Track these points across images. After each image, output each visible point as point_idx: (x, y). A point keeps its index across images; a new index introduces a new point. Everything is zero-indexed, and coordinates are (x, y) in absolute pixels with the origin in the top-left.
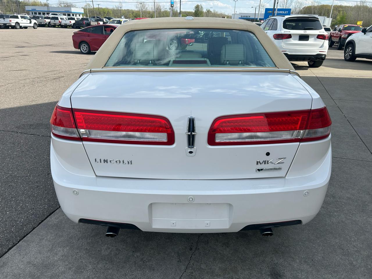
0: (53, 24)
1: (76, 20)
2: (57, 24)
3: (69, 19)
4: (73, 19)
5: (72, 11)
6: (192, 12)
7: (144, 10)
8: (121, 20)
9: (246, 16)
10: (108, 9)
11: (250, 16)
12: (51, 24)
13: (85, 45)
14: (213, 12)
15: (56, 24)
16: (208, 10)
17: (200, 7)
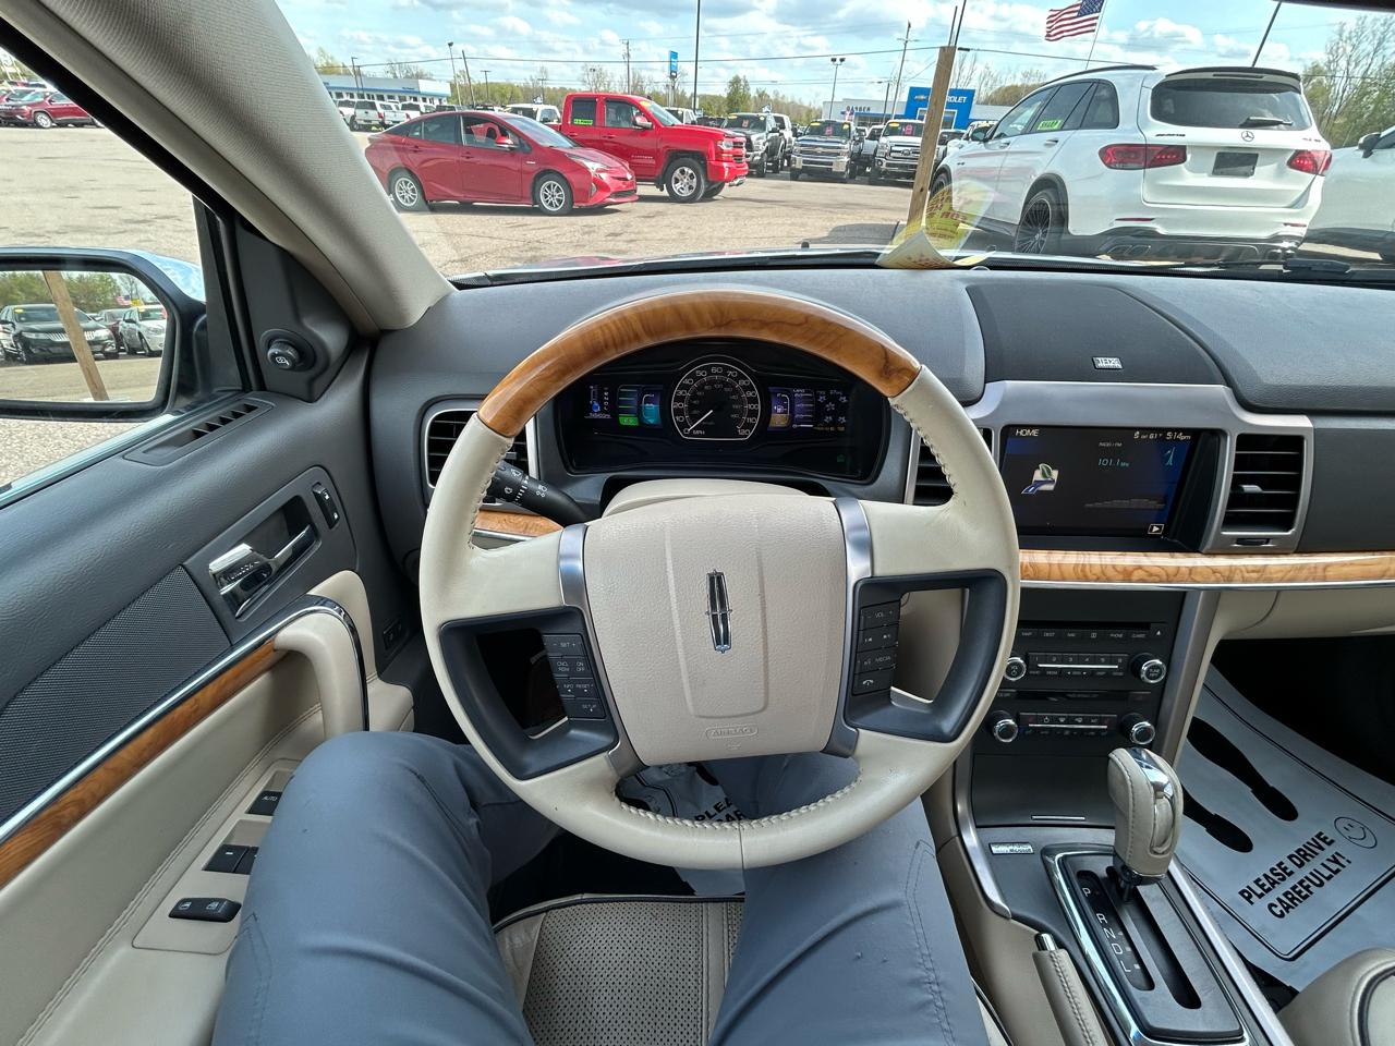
0: (363, 122)
1: (423, 110)
2: (373, 123)
3: (405, 107)
4: (417, 108)
5: (422, 90)
6: (721, 97)
7: (602, 88)
8: (535, 107)
9: (860, 109)
10: (512, 86)
11: (869, 109)
12: (358, 122)
13: (406, 183)
14: (772, 97)
15: (370, 121)
16: (761, 91)
17: (743, 83)
